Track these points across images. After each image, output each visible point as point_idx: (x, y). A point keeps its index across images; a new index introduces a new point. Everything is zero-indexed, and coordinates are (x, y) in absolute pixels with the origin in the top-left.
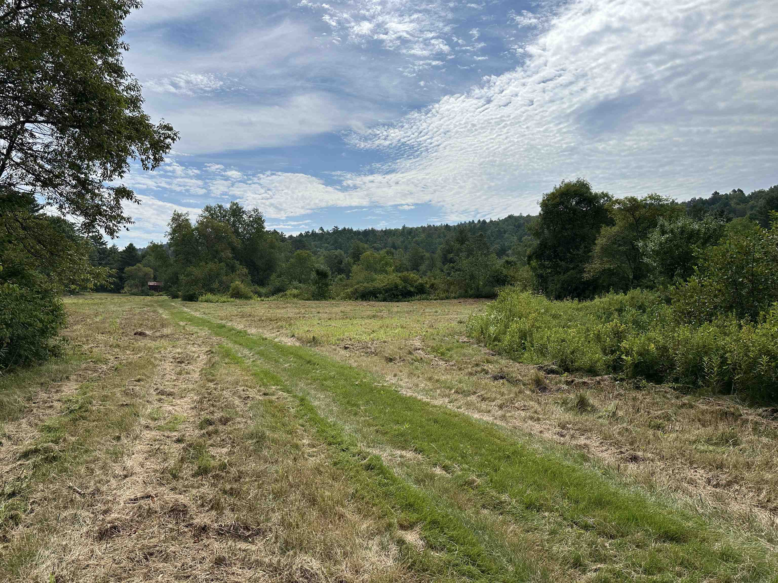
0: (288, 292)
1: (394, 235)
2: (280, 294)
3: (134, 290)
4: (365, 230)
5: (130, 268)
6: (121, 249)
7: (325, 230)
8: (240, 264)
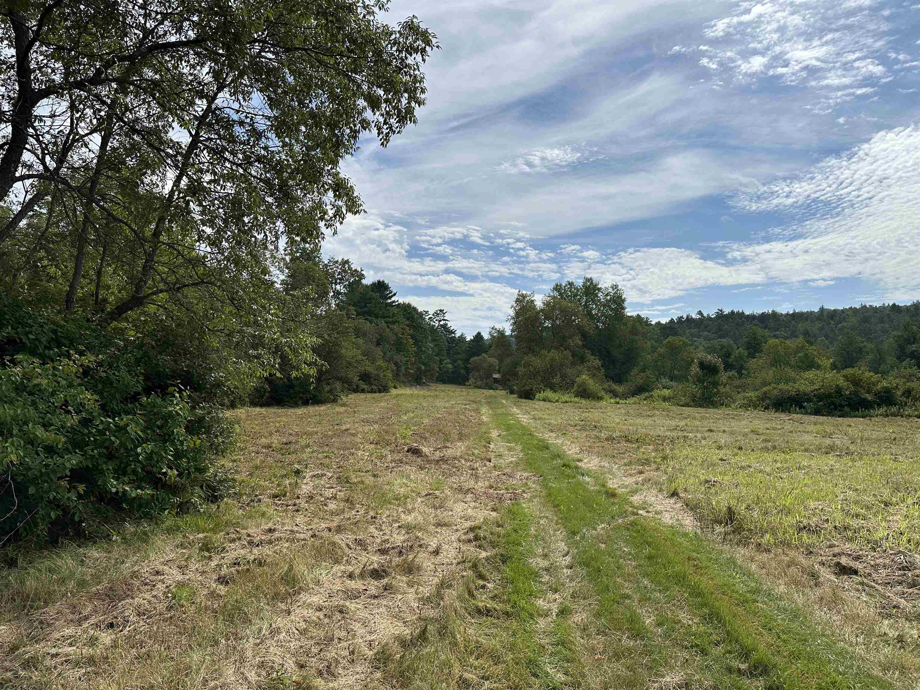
0: (656, 393)
1: (807, 320)
2: (644, 396)
3: (479, 383)
4: (763, 313)
5: (476, 358)
6: (469, 338)
7: (705, 315)
8: (592, 355)
